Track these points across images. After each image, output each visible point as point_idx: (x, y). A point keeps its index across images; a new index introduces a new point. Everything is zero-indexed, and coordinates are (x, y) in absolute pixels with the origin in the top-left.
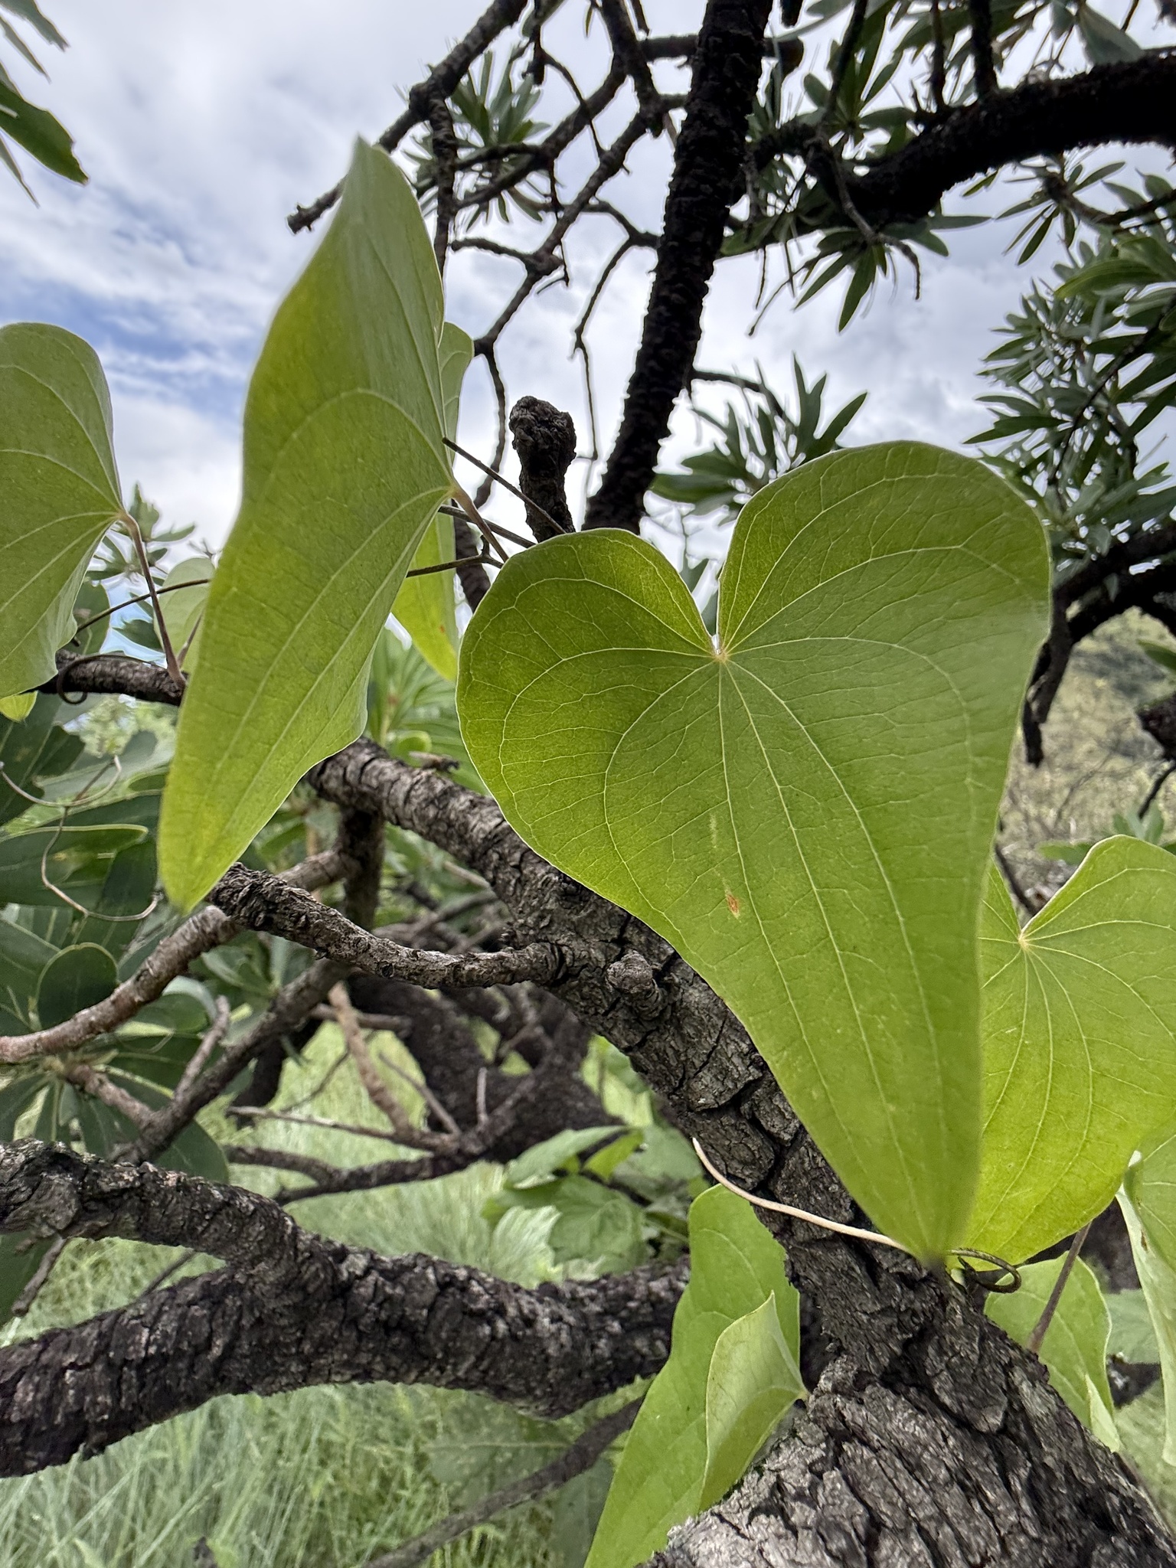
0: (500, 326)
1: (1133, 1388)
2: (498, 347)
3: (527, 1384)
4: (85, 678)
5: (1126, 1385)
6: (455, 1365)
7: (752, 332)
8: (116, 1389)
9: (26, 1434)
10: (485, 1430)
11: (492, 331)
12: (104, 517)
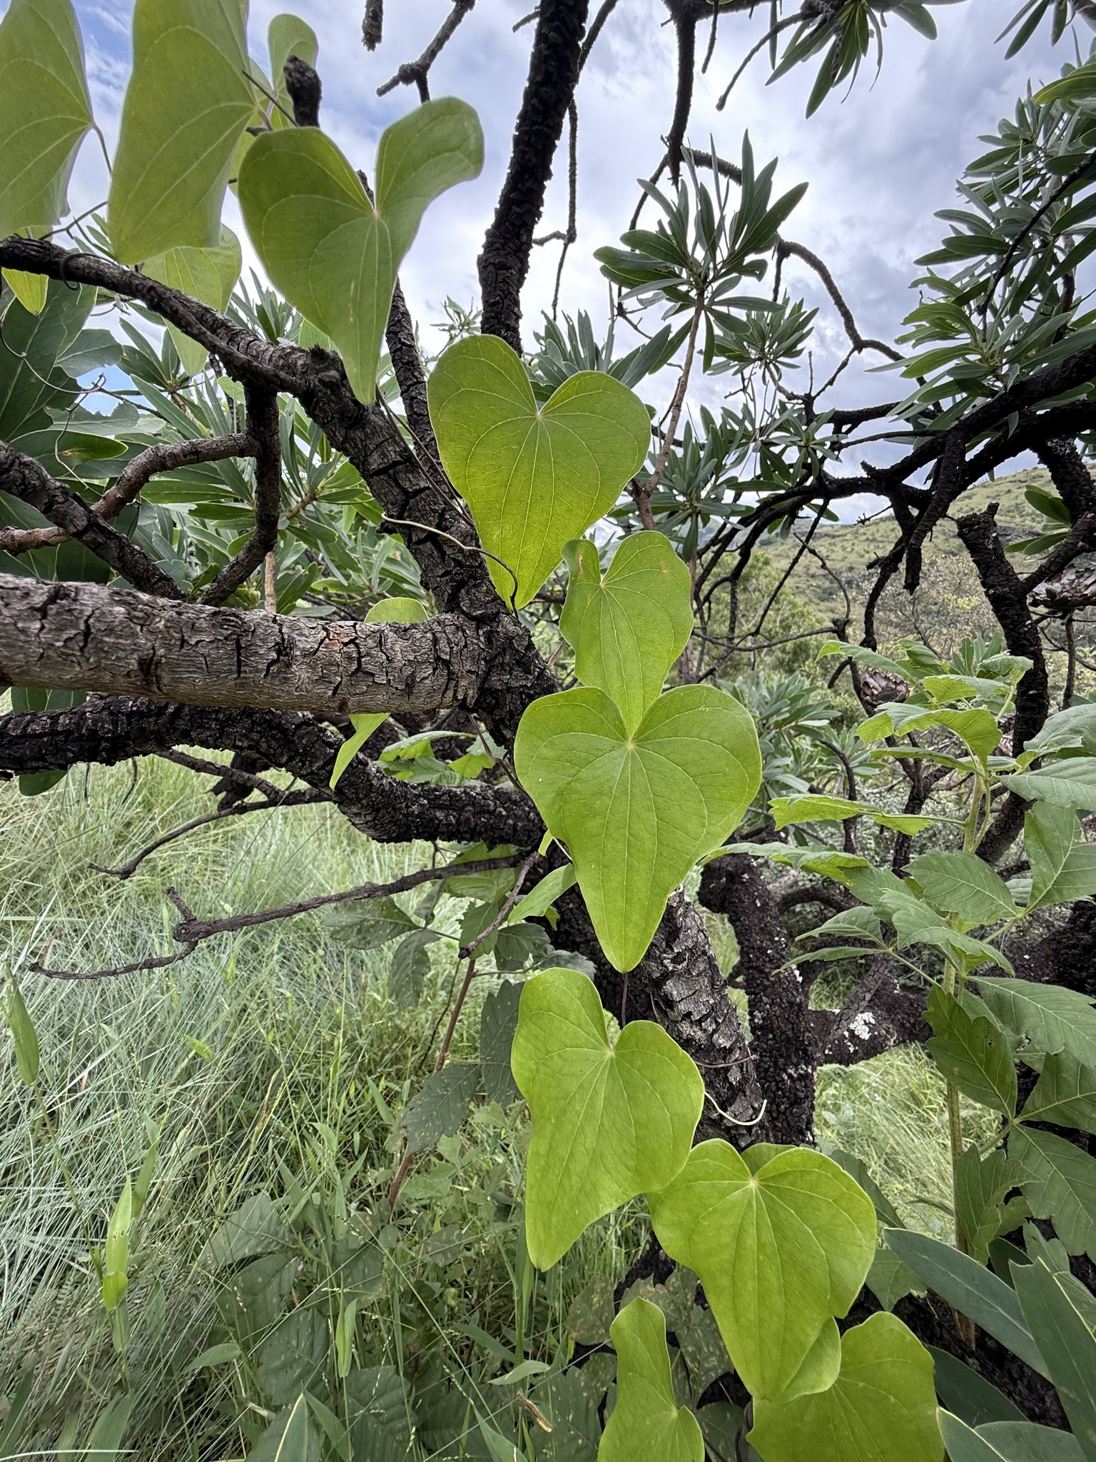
0: (432, 53)
1: (861, 1054)
2: (430, 75)
3: (357, 794)
4: (78, 268)
5: (855, 1051)
6: (311, 762)
7: (721, 105)
8: (115, 723)
9: (67, 738)
10: (359, 911)
11: (424, 57)
12: (83, 124)
